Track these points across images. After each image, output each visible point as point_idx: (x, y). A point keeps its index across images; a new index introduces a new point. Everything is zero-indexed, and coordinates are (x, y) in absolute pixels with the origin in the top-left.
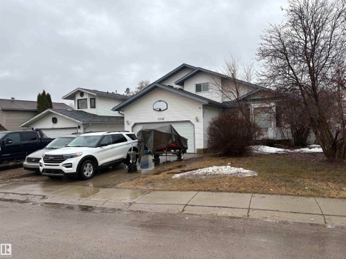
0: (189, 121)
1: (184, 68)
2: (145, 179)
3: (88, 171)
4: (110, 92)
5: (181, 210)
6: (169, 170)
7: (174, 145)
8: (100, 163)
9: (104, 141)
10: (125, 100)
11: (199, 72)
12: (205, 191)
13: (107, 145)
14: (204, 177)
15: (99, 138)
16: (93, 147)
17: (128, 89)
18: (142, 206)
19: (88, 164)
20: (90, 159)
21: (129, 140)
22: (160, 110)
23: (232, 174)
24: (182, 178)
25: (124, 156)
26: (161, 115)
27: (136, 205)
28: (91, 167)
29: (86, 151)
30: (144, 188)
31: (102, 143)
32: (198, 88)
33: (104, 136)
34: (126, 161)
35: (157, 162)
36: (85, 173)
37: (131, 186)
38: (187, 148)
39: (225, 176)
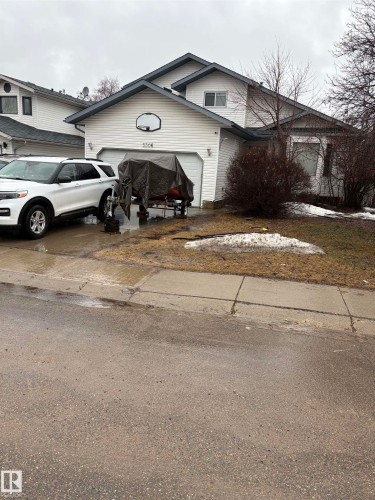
0: (195, 154)
1: (188, 60)
2: (138, 246)
3: (38, 225)
4: (57, 90)
5: (229, 310)
6: (173, 232)
7: (176, 191)
8: (58, 211)
9: (64, 174)
10: (84, 108)
11: (215, 71)
12: (254, 276)
13: (69, 181)
14: (239, 251)
15: (55, 167)
16: (45, 182)
17: (86, 89)
18: (155, 297)
19: (39, 212)
20: (41, 204)
21: (104, 177)
22: (148, 130)
23: (282, 248)
24: (203, 249)
25: (94, 202)
26: (148, 138)
27: (143, 295)
28: (43, 218)
29: (35, 189)
30: (145, 262)
31: (60, 177)
32: (210, 99)
33: (63, 165)
34: (97, 211)
35: (143, 216)
36: (33, 228)
37: (121, 258)
38: (192, 199)
39: (273, 251)
